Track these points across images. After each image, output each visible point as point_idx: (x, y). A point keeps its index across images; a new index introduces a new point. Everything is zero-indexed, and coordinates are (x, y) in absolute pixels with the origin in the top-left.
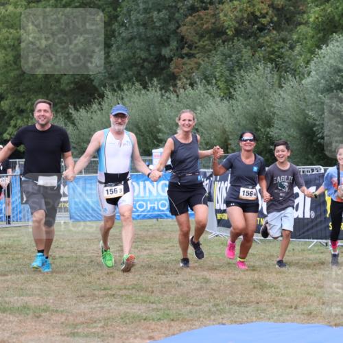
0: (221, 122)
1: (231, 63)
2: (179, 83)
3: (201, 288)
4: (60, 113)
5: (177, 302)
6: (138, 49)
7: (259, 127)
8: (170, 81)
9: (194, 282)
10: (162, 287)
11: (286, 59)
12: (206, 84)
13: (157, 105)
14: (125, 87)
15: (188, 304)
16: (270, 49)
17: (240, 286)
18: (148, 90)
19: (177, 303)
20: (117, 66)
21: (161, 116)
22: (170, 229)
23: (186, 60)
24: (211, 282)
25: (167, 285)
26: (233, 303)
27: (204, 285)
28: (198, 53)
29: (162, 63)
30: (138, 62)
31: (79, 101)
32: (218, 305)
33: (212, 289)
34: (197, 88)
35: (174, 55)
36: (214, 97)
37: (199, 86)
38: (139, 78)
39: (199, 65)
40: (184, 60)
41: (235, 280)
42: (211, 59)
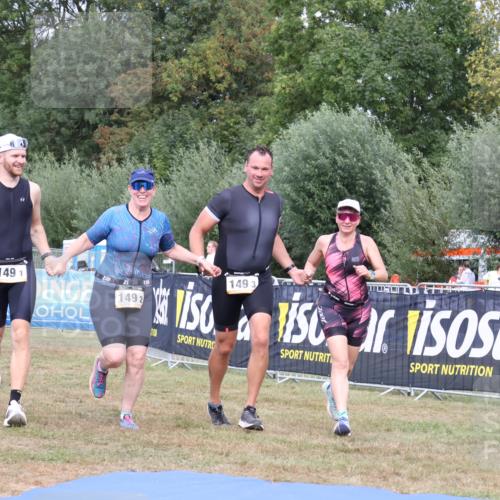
1: (172, 136)
2: (104, 159)
3: (110, 422)
5: (77, 438)
6: (54, 110)
8: (93, 153)
10: (60, 418)
11: (242, 138)
12: (138, 161)
15: (89, 442)
16: (223, 124)
18: (64, 164)
19: (77, 440)
21: (77, 198)
22: (77, 344)
23: (115, 128)
25: (66, 416)
26: (149, 444)
28: (131, 121)
29: (84, 130)
30: (52, 126)
32: (129, 445)
35: (101, 121)
38: (53, 147)
39: (132, 136)
40: (111, 129)
41: (155, 414)
42: (148, 129)
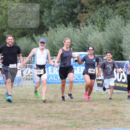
0: (99, 41)
1: (104, 15)
2: (81, 24)
3: (90, 113)
4: (30, 37)
5: (80, 119)
6: (63, 9)
7: (116, 43)
8: (77, 23)
9: (87, 111)
10: (73, 113)
11: (128, 14)
12: (93, 25)
13: (71, 34)
14: (58, 26)
15: (84, 120)
16: (121, 9)
17: (107, 113)
18: (68, 27)
20: (54, 17)
21: (73, 39)
22: (77, 88)
23: (84, 14)
24: (94, 111)
25: (75, 112)
26: (104, 120)
27: (91, 112)
28: (89, 11)
29: (74, 16)
30: (63, 15)
31: (38, 32)
32: (97, 121)
33: (95, 114)
34: (89, 26)
35: (79, 12)
36: (96, 30)
37: (90, 26)
38: (64, 22)
39: (90, 16)
40: (83, 14)
41: (105, 110)
42: (95, 13)
